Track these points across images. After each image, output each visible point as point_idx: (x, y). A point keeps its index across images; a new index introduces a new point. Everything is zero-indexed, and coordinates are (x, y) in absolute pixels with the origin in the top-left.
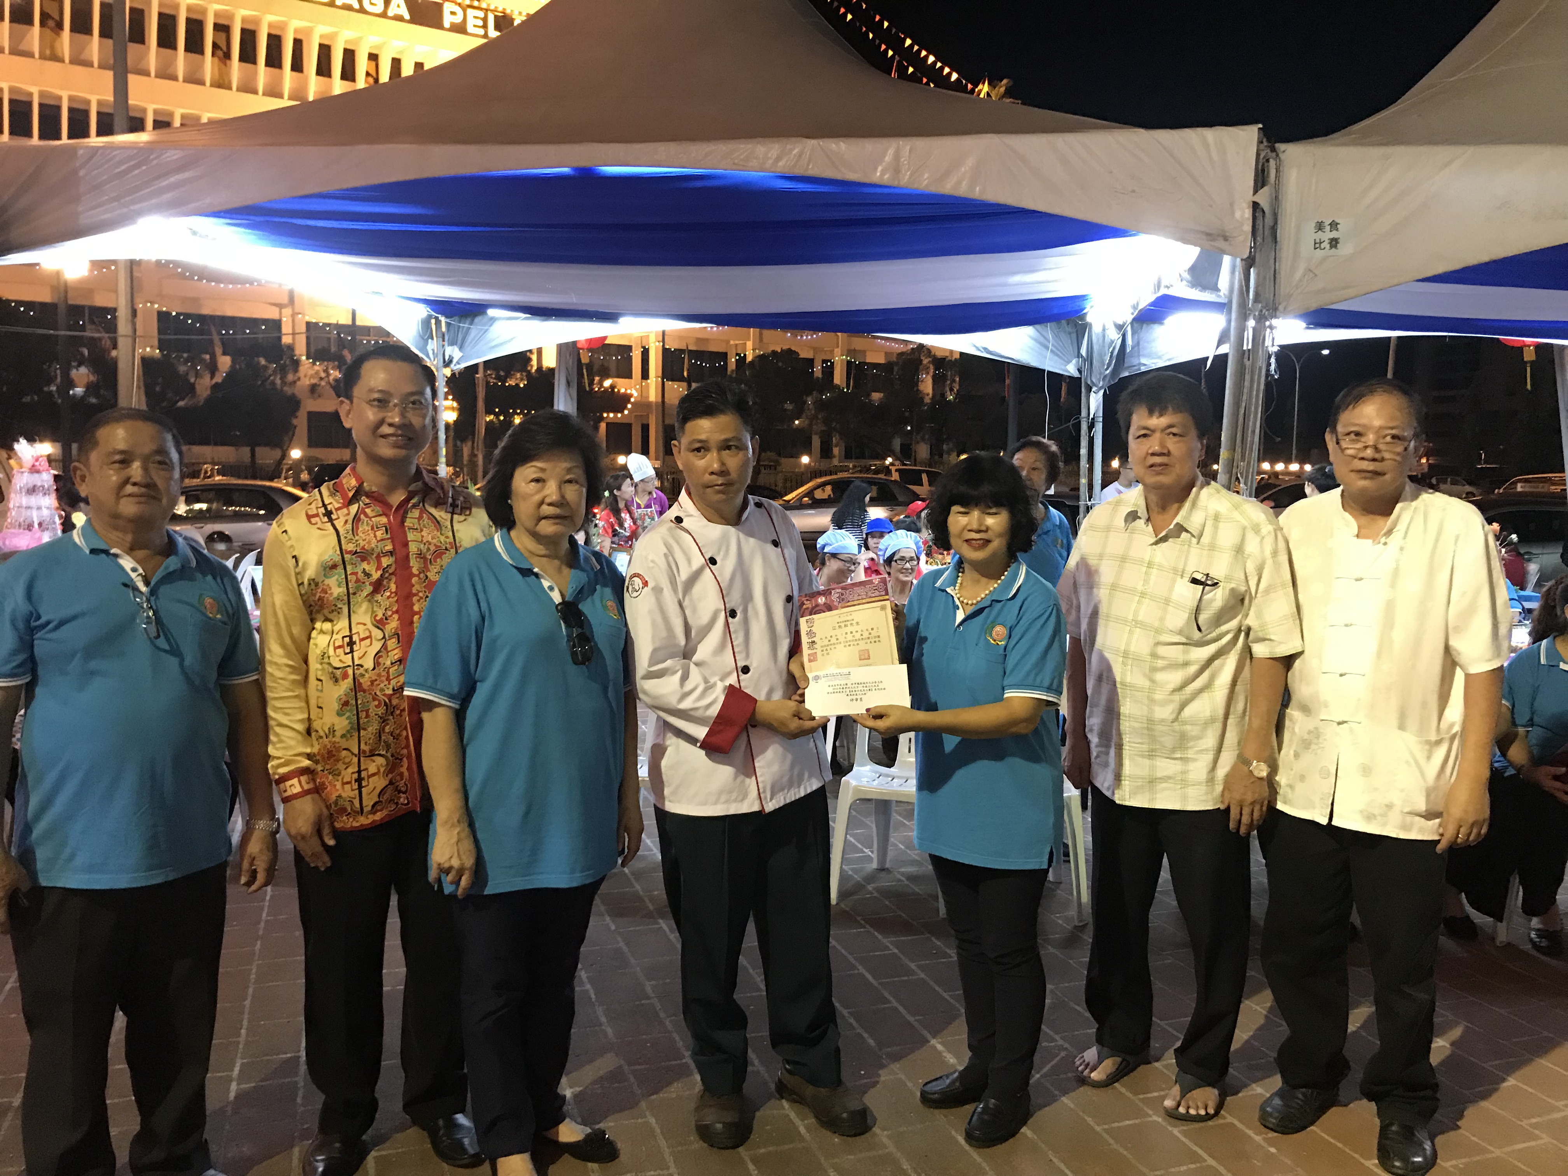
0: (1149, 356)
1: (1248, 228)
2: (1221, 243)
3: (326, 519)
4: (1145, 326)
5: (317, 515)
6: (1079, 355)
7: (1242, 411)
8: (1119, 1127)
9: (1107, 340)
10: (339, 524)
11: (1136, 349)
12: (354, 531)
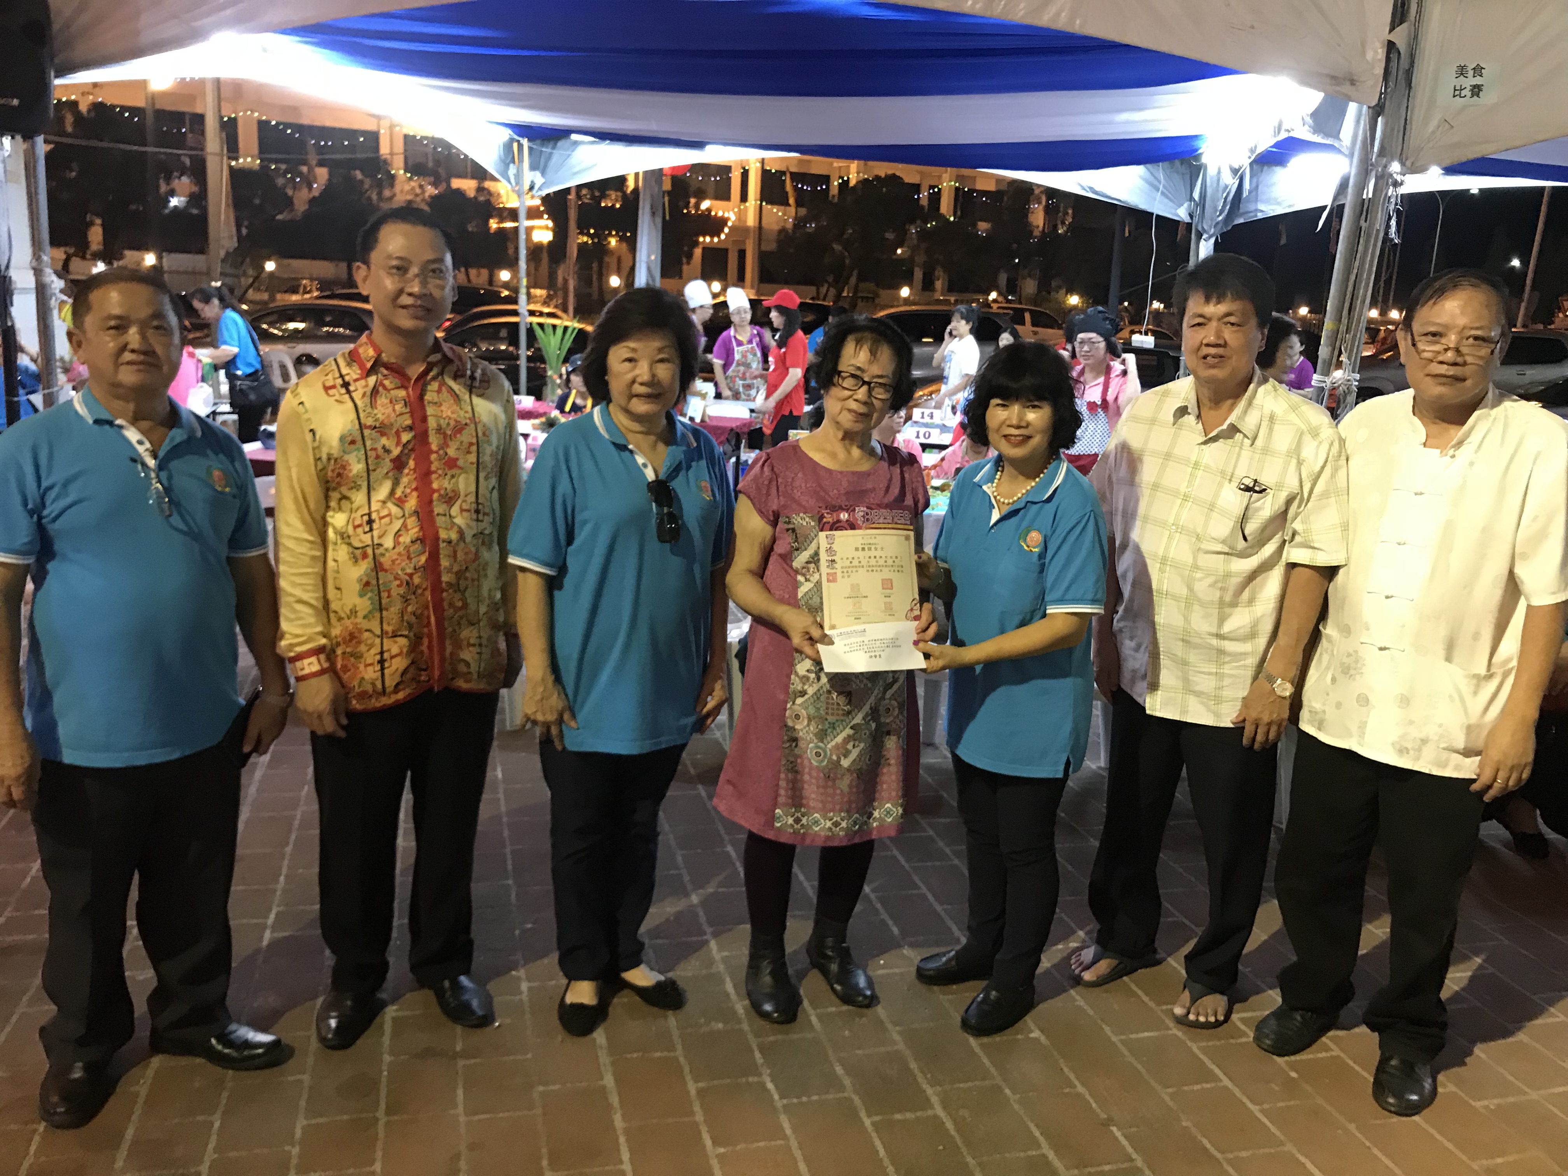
0: (1268, 201)
1: (1379, 70)
2: (1347, 89)
3: (343, 391)
4: (1266, 168)
5: (334, 387)
6: (1191, 199)
7: (1353, 277)
8: (1137, 1039)
9: (1222, 183)
10: (357, 396)
11: (1254, 194)
12: (373, 405)
